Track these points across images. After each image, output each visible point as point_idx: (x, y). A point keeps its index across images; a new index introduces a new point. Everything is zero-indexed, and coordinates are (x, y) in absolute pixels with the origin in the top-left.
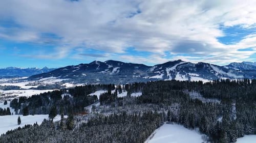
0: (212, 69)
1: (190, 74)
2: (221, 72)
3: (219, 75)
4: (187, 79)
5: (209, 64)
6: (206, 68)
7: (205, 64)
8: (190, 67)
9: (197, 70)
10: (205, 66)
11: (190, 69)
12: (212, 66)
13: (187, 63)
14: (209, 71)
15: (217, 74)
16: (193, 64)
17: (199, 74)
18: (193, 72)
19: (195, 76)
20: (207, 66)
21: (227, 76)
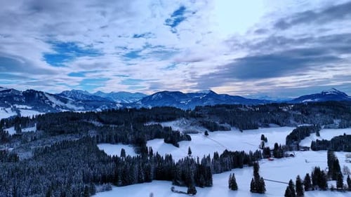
0: (47, 98)
1: (17, 106)
2: (59, 103)
3: (57, 106)
4: (15, 114)
5: (42, 93)
6: (40, 97)
7: (37, 92)
8: (16, 96)
9: (25, 100)
10: (37, 95)
11: (15, 98)
12: (47, 96)
13: (10, 90)
14: (44, 101)
15: (54, 106)
16: (18, 92)
17: (31, 106)
18: (20, 103)
19: (26, 109)
20: (41, 95)
21: (66, 108)
